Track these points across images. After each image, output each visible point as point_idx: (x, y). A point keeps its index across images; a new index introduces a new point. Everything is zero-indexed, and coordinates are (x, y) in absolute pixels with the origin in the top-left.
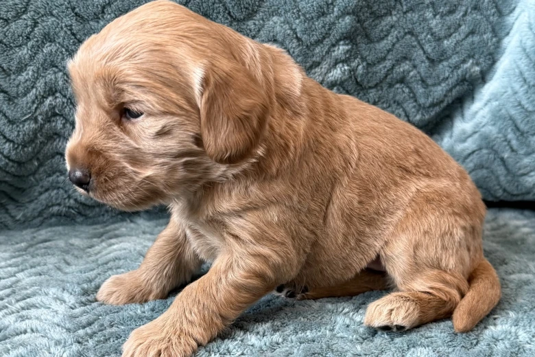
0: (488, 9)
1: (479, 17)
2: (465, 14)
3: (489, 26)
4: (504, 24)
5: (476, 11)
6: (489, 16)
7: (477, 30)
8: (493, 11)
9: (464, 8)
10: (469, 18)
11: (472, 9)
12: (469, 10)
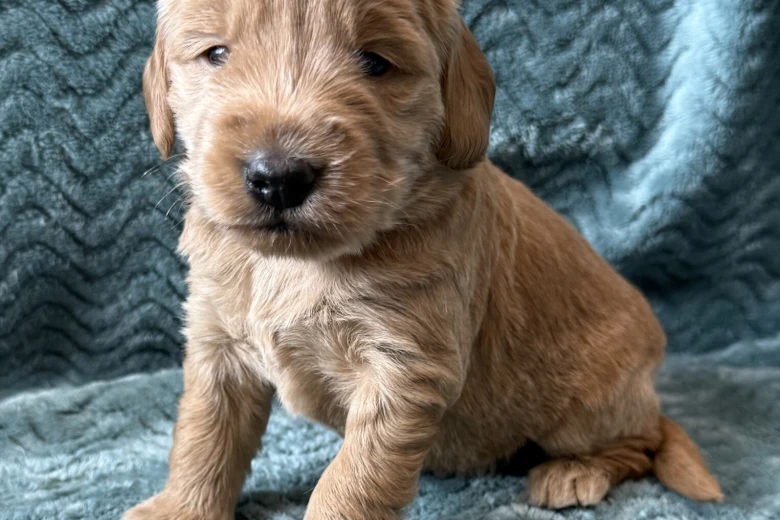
0: (625, 41)
1: (611, 56)
2: (588, 50)
3: (630, 70)
4: (654, 67)
5: (607, 46)
6: (628, 53)
7: (610, 76)
8: (634, 45)
9: (585, 42)
10: (594, 57)
11: (598, 42)
12: (594, 45)
